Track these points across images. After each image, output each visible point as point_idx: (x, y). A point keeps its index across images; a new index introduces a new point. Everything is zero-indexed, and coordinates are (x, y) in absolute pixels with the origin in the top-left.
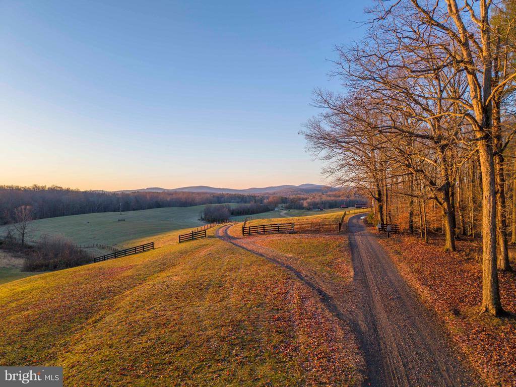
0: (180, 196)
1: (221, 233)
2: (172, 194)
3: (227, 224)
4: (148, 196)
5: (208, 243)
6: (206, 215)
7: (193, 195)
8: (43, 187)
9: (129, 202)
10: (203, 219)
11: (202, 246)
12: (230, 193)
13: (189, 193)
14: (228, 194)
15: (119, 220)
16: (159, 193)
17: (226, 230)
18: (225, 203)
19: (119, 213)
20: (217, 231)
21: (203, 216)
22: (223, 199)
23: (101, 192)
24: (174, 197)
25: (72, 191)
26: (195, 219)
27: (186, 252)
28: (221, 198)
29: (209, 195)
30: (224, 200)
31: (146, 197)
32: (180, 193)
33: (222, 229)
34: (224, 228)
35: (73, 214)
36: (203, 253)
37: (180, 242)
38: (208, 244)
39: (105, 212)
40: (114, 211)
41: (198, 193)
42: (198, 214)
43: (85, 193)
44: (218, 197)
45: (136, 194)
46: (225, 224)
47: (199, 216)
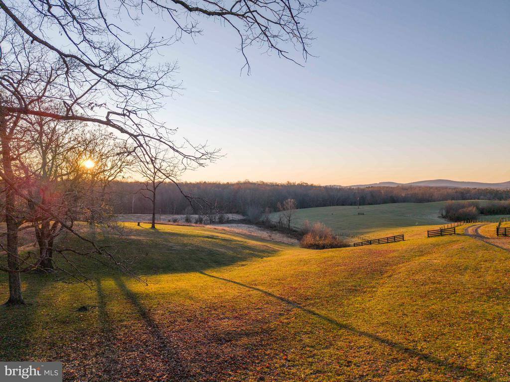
0: (416, 191)
1: (470, 231)
2: (407, 189)
3: (477, 224)
4: (382, 191)
5: (458, 239)
6: (448, 212)
7: (431, 190)
8: (294, 184)
9: (364, 197)
10: (444, 217)
11: (453, 241)
12: (477, 187)
13: (427, 187)
14: (475, 188)
15: (359, 214)
16: (394, 188)
17: (476, 230)
18: (471, 199)
19: (357, 207)
20: (466, 230)
21: (444, 214)
22: (468, 194)
23: (339, 187)
24: (410, 192)
25: (315, 187)
26: (435, 217)
27: (438, 245)
28: (467, 193)
29: (450, 191)
30: (470, 196)
31: (381, 193)
32: (416, 188)
33: (471, 228)
34: (474, 228)
35: (317, 206)
36: (455, 247)
37: (428, 237)
38: (458, 241)
39: (343, 205)
40: (351, 205)
41: (436, 188)
42: (439, 211)
43: (326, 188)
44: (462, 193)
45: (370, 189)
46: (474, 224)
47: (439, 213)
